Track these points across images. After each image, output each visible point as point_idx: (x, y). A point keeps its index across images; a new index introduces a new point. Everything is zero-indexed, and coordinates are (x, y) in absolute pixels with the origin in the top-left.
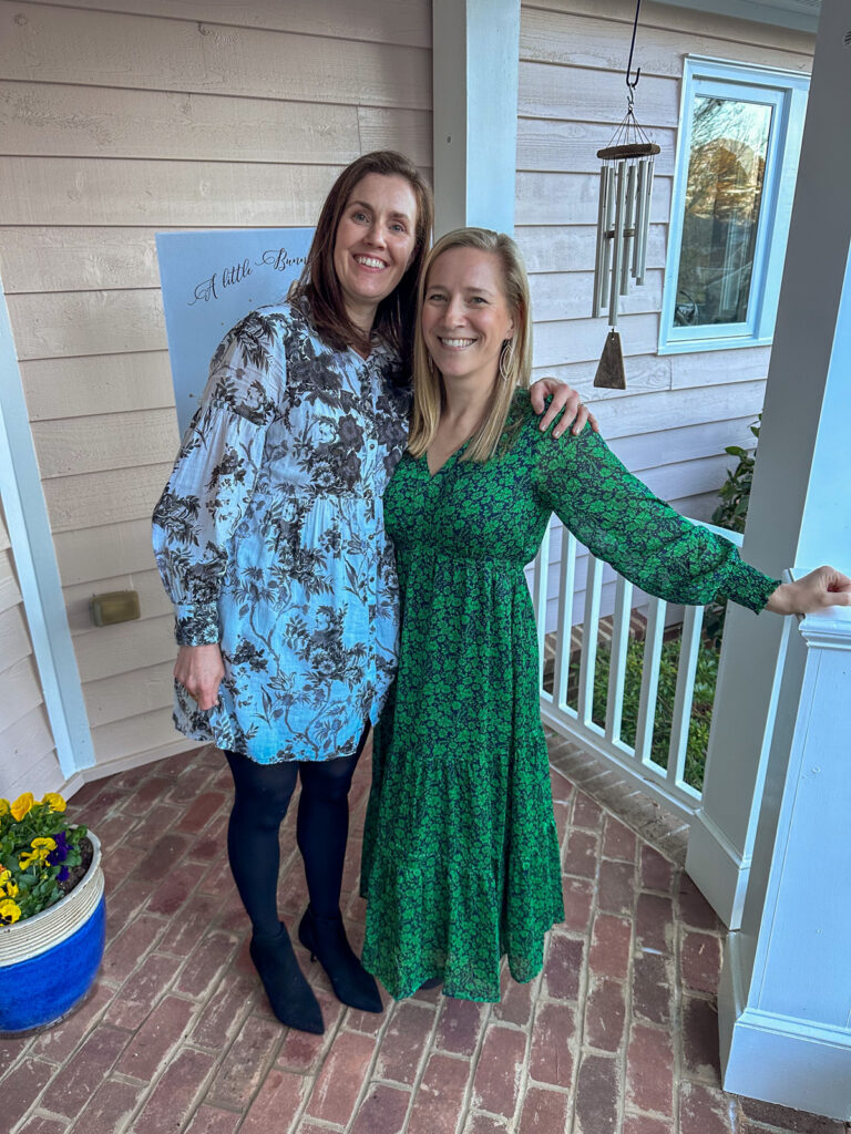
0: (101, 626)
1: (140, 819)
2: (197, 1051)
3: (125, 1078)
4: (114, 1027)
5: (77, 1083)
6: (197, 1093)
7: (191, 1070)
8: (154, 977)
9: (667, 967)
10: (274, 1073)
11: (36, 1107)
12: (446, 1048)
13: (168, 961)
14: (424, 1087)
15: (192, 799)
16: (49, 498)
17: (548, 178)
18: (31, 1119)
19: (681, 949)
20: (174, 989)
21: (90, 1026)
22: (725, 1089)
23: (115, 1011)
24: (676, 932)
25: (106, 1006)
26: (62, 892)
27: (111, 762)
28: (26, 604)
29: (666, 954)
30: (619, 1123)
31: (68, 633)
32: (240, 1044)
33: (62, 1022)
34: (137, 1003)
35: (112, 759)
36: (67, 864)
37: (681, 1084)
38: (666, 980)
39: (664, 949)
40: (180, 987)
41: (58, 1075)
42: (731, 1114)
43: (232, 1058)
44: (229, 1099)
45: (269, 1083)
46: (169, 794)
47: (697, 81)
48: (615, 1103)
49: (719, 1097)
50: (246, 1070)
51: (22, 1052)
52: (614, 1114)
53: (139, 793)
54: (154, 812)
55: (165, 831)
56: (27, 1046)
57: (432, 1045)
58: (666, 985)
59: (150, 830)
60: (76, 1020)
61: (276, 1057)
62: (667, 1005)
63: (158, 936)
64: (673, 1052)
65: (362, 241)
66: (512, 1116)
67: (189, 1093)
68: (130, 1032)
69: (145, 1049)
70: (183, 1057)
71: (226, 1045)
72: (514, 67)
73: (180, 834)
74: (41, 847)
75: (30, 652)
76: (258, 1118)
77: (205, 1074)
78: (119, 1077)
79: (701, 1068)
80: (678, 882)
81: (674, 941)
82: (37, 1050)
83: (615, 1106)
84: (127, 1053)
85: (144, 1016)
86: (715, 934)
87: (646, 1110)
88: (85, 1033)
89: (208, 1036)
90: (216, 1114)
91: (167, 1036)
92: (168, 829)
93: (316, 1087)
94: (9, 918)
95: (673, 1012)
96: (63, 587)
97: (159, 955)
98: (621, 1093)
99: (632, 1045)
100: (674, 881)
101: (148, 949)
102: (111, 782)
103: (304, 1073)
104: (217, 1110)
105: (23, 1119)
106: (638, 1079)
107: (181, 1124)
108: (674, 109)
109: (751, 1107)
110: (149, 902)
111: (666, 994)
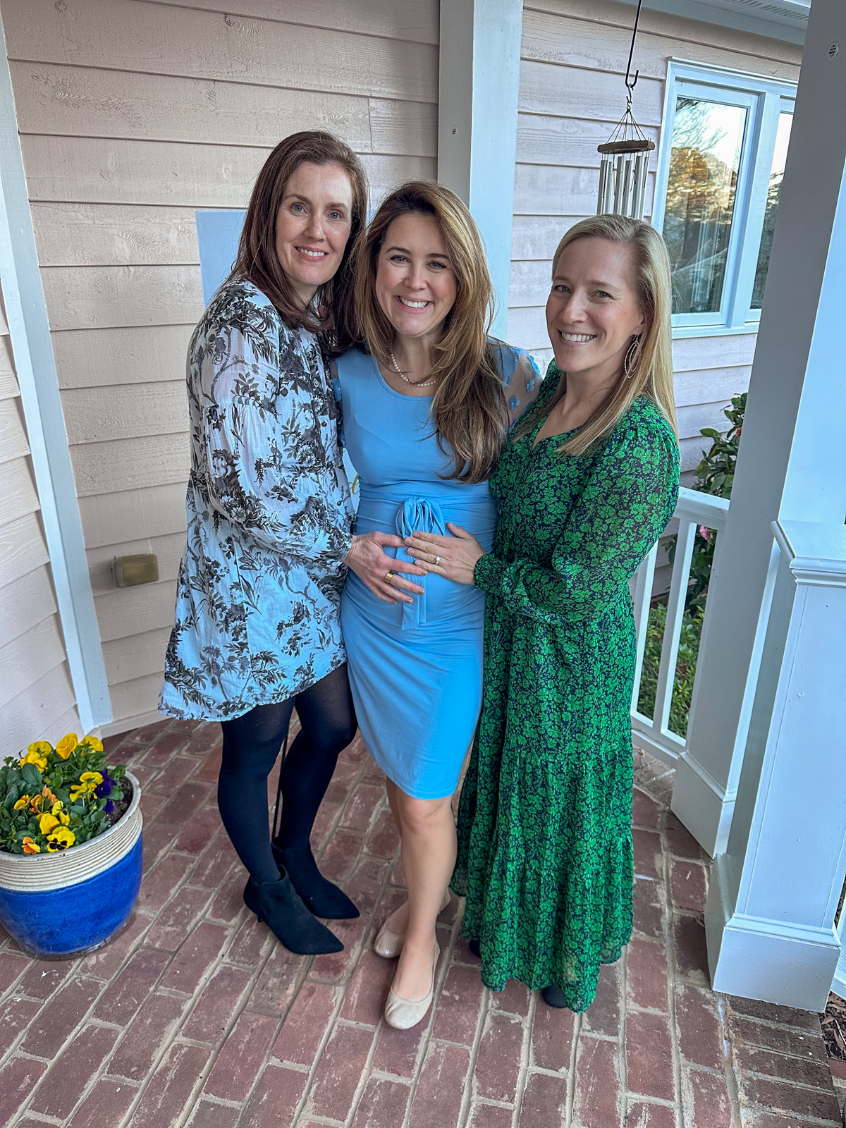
0: (122, 587)
1: (160, 770)
2: (234, 968)
3: (170, 991)
4: (154, 949)
5: (125, 997)
6: (239, 1003)
7: (230, 983)
8: (188, 906)
9: (658, 890)
10: (307, 985)
11: (89, 1018)
12: (463, 961)
13: (200, 893)
14: (445, 993)
15: (209, 752)
16: (76, 464)
17: (543, 170)
18: (85, 1027)
19: (670, 876)
20: (207, 916)
21: (131, 949)
22: (714, 989)
23: (154, 935)
24: (665, 861)
25: (146, 931)
26: (109, 822)
27: (128, 718)
28: (52, 563)
29: (656, 880)
30: (622, 1018)
31: (90, 594)
32: (273, 961)
33: (104, 946)
34: (175, 929)
35: (129, 715)
36: (111, 797)
37: (675, 985)
38: (658, 901)
39: (655, 876)
40: (213, 914)
41: (106, 991)
42: (720, 1009)
43: (267, 973)
44: (268, 1007)
45: (303, 992)
46: (186, 748)
47: (679, 83)
48: (618, 1002)
49: (708, 996)
50: (281, 982)
51: (71, 972)
52: (617, 1011)
53: (156, 747)
54: (172, 763)
55: (185, 780)
56: (74, 967)
57: (450, 958)
58: (658, 906)
59: (170, 779)
60: (118, 944)
61: (308, 972)
62: (660, 922)
63: (187, 871)
64: (667, 960)
65: (303, 233)
66: (526, 1015)
67: (231, 1002)
68: (170, 953)
69: (185, 966)
70: (222, 974)
71: (261, 962)
72: (515, 65)
73: (200, 783)
74: (89, 780)
75: (56, 611)
76: (296, 1022)
77: (244, 986)
78: (163, 991)
79: (692, 973)
80: (665, 820)
81: (664, 868)
82: (85, 970)
83: (618, 1005)
84: (169, 970)
85: (182, 939)
86: (699, 863)
87: (646, 1007)
88: (128, 955)
89: (243, 955)
90: (257, 1020)
91: (205, 956)
92: (187, 778)
93: (347, 995)
94: (64, 843)
95: (665, 927)
96: (86, 550)
97: (190, 887)
98: (623, 994)
99: (630, 955)
100: (661, 819)
101: (180, 883)
102: (128, 738)
103: (336, 984)
104: (257, 1016)
105: (78, 1027)
106: (637, 982)
107: (226, 1029)
108: (657, 108)
109: (737, 1003)
110: (175, 842)
111: (659, 913)
